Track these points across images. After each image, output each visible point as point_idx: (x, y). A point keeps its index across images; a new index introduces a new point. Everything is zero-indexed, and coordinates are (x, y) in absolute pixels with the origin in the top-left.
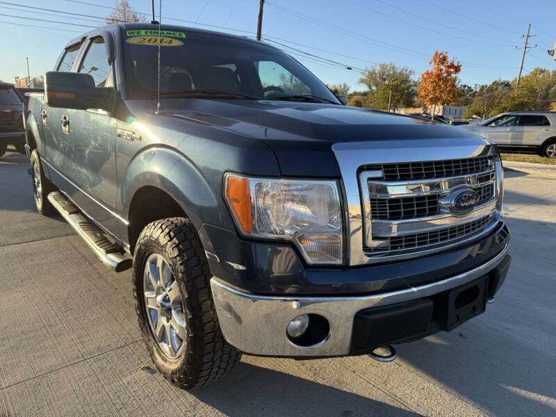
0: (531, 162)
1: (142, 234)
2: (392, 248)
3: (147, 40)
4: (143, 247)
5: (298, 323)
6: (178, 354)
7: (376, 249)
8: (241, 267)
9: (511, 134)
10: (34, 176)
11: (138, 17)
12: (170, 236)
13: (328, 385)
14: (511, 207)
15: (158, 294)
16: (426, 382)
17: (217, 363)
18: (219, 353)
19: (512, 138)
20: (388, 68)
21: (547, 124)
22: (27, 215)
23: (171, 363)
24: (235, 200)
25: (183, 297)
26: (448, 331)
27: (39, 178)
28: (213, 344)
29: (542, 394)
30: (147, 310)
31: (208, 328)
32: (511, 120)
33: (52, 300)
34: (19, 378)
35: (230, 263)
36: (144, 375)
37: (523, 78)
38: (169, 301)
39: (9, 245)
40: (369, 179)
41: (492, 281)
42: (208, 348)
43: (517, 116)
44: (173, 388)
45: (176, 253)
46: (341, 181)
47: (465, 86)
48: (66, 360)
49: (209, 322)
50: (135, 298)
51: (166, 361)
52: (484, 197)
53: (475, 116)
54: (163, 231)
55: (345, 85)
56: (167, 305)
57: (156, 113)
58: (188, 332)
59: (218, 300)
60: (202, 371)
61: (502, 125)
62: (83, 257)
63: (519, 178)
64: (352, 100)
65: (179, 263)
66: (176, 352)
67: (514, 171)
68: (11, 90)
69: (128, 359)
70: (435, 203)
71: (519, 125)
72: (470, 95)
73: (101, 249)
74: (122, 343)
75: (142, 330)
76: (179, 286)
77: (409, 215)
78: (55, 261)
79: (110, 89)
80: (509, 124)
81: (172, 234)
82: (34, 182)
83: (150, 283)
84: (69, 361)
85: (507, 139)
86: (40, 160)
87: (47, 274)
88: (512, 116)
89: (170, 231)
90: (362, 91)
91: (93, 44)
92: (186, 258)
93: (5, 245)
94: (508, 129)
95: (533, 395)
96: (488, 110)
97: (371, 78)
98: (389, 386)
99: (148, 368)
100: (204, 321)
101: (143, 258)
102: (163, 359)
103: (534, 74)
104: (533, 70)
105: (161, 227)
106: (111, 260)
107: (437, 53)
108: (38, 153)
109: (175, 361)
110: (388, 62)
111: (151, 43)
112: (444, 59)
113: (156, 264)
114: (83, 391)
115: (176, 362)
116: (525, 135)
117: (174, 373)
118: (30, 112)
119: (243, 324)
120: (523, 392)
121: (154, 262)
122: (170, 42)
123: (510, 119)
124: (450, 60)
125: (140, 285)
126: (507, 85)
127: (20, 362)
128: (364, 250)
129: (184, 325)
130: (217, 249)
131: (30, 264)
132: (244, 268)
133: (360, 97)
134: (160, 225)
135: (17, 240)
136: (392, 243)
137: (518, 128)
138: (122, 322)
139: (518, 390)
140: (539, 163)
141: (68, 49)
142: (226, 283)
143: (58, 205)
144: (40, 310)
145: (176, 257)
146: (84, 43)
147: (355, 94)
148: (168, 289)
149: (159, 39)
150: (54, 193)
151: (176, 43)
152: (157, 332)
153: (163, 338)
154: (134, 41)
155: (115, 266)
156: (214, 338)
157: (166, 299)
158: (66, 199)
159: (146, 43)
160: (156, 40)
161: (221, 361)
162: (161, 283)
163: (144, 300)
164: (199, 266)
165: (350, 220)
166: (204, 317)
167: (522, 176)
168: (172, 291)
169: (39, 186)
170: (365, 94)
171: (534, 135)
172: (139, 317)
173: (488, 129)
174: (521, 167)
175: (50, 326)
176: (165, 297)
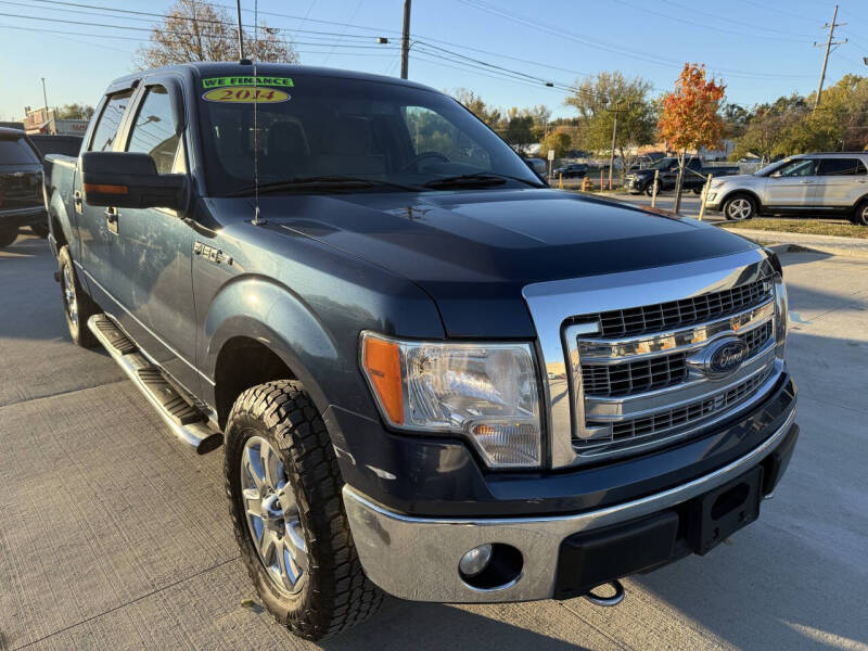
0: (836, 235)
1: (237, 405)
2: (616, 437)
3: (234, 95)
4: (239, 426)
5: (475, 553)
6: (297, 588)
7: (591, 441)
8: (388, 476)
9: (805, 188)
10: (64, 287)
11: (215, 10)
12: (279, 415)
13: (522, 626)
14: (804, 316)
15: (264, 495)
16: (670, 618)
17: (356, 605)
18: (358, 592)
19: (808, 195)
20: (612, 78)
21: (863, 171)
22: (57, 346)
23: (285, 600)
24: (377, 373)
25: (302, 509)
26: (702, 555)
27: (73, 290)
28: (349, 579)
29: (846, 637)
30: (248, 517)
31: (340, 557)
32: (807, 166)
33: (102, 492)
34: (60, 624)
35: (371, 468)
36: (245, 614)
37: (826, 92)
38: (280, 509)
39: (32, 399)
40: (580, 336)
41: (769, 471)
42: (342, 586)
43: (815, 161)
44: (290, 635)
45: (289, 442)
46: (537, 343)
47: (733, 106)
48: (128, 593)
49: (341, 549)
50: (229, 497)
51: (278, 596)
52: (757, 342)
53: (749, 155)
54: (269, 406)
55: (543, 109)
56: (278, 513)
57: (254, 222)
58: (311, 562)
59: (355, 522)
60: (333, 618)
61: (791, 175)
62: (146, 416)
63: (818, 263)
64: (555, 134)
65: (295, 458)
66: (293, 585)
67: (809, 250)
68: (22, 141)
69: (221, 588)
70: (682, 363)
71: (818, 175)
72: (742, 121)
73: (174, 417)
74: (210, 562)
75: (240, 545)
76: (296, 492)
77: (640, 386)
78: (102, 425)
79: (179, 177)
80: (803, 172)
81: (283, 412)
82: (66, 295)
83: (251, 478)
84: (133, 594)
85: (800, 196)
86: (73, 265)
87: (93, 449)
88: (807, 160)
89: (280, 406)
90: (571, 119)
91: (151, 94)
92: (304, 451)
93: (25, 400)
94: (801, 181)
95: (832, 639)
96: (770, 145)
97: (585, 97)
98: (613, 626)
99: (252, 604)
100: (335, 548)
101: (239, 441)
102: (274, 592)
103: (844, 85)
104: (842, 79)
105: (266, 399)
106: (190, 435)
107: (687, 68)
108: (69, 252)
109: (293, 597)
110: (610, 71)
111: (241, 100)
112: (699, 76)
113: (259, 450)
114: (157, 642)
115: (294, 600)
116: (829, 190)
117: (290, 616)
118: (55, 188)
119: (392, 546)
120: (816, 634)
121: (256, 448)
122: (271, 96)
123: (804, 163)
124: (707, 79)
125: (235, 479)
126: (801, 103)
127: (59, 596)
128: (573, 443)
129: (304, 548)
130: (351, 445)
131: (66, 431)
132: (394, 477)
133: (567, 127)
134: (264, 395)
135: (43, 390)
136: (615, 429)
137: (816, 180)
138: (209, 527)
139: (809, 630)
140: (849, 235)
141: (110, 96)
142: (365, 496)
143: (102, 337)
144: (85, 509)
145: (289, 449)
146: (136, 91)
147: (560, 122)
148: (280, 491)
149: (253, 91)
150: (96, 318)
151: (280, 97)
152: (264, 552)
153: (273, 560)
154: (214, 96)
155: (197, 445)
156: (350, 571)
157: (275, 506)
158: (116, 327)
159: (234, 99)
160: (248, 94)
161: (362, 602)
162: (267, 480)
163: (242, 501)
164: (325, 464)
165: (550, 382)
166: (333, 542)
167: (821, 259)
168: (285, 496)
169: (72, 303)
170: (575, 122)
171: (842, 190)
172: (236, 527)
173: (769, 181)
174: (822, 245)
175: (102, 536)
176: (274, 502)
